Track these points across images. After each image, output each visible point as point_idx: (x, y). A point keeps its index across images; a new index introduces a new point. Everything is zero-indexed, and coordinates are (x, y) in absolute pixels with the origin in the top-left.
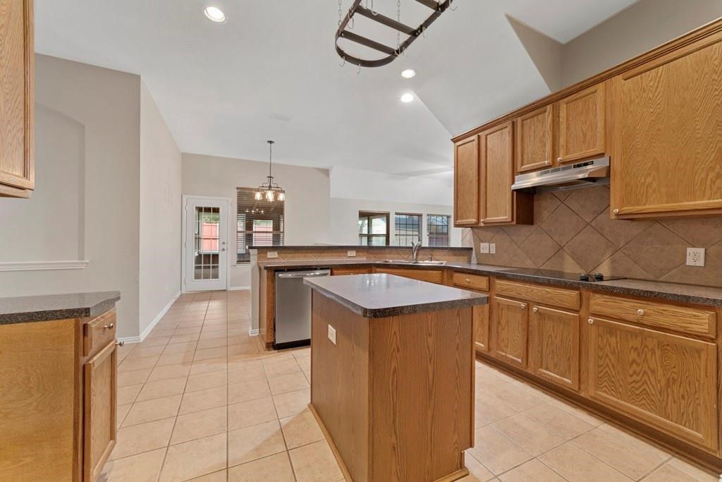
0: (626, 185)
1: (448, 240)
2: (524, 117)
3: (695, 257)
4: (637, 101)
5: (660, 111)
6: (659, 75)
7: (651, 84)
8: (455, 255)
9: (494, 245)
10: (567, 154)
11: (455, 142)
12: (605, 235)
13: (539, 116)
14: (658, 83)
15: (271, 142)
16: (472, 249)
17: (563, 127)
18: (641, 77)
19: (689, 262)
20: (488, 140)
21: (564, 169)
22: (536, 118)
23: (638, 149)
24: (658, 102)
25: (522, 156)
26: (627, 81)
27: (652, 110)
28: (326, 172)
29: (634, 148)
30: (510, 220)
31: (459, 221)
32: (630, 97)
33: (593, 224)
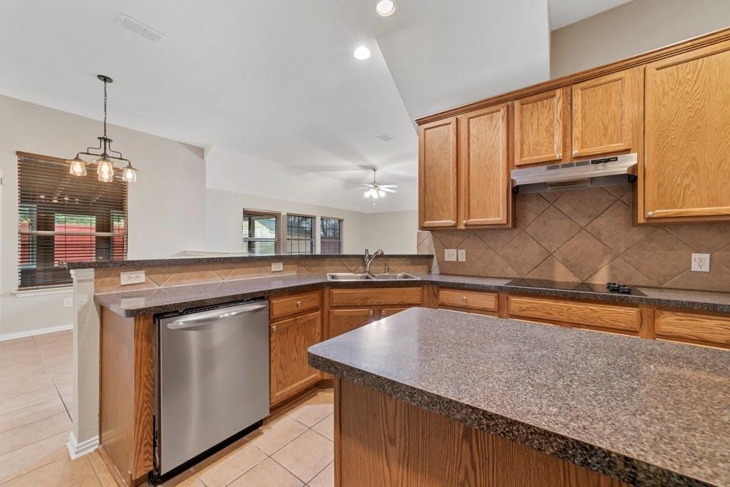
0: (659, 186)
1: (340, 245)
2: (524, 100)
3: (700, 262)
4: (671, 94)
5: (700, 107)
6: (698, 68)
7: (689, 77)
8: (413, 264)
9: (464, 251)
10: (582, 148)
11: (420, 124)
12: (602, 241)
13: (545, 101)
14: (698, 76)
15: (105, 79)
16: (431, 257)
17: (578, 116)
18: (677, 69)
19: (695, 267)
20: (471, 125)
21: (578, 164)
22: (539, 103)
23: (674, 146)
24: (698, 97)
25: (522, 146)
26: (659, 71)
27: (690, 106)
28: (200, 152)
29: (668, 146)
30: (505, 222)
31: (428, 223)
32: (664, 89)
33: (589, 228)
